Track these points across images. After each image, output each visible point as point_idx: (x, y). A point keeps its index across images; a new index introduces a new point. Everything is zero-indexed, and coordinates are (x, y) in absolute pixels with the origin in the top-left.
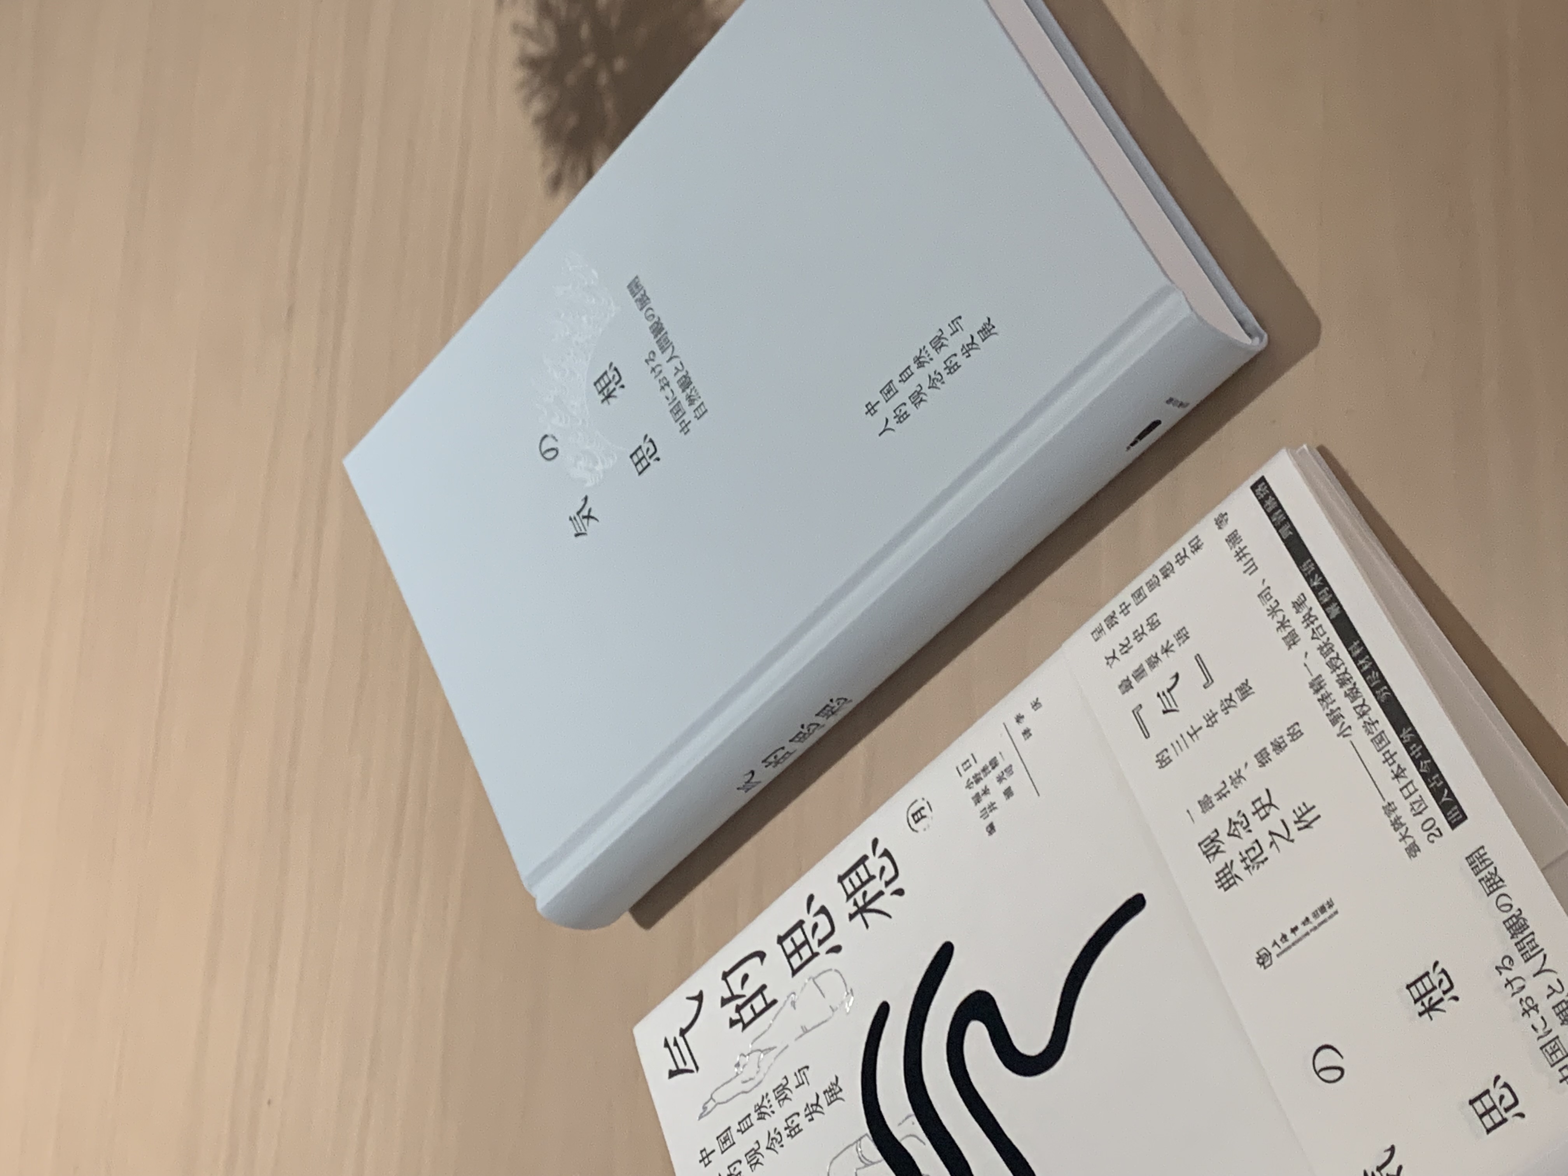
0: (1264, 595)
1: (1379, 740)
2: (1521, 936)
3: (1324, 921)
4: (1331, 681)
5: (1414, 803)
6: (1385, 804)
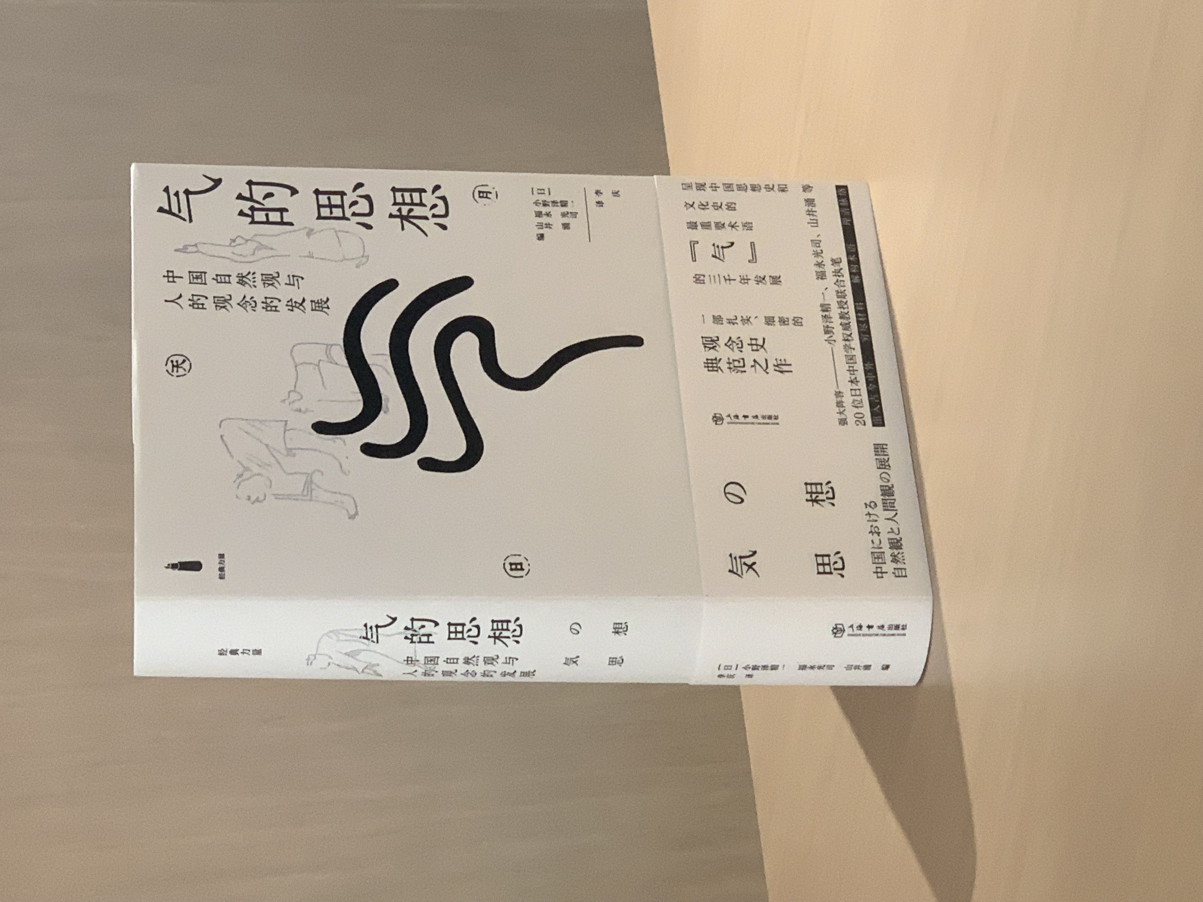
0: (816, 243)
1: (851, 359)
2: (887, 498)
3: (768, 424)
4: (835, 312)
5: (857, 401)
6: (837, 390)
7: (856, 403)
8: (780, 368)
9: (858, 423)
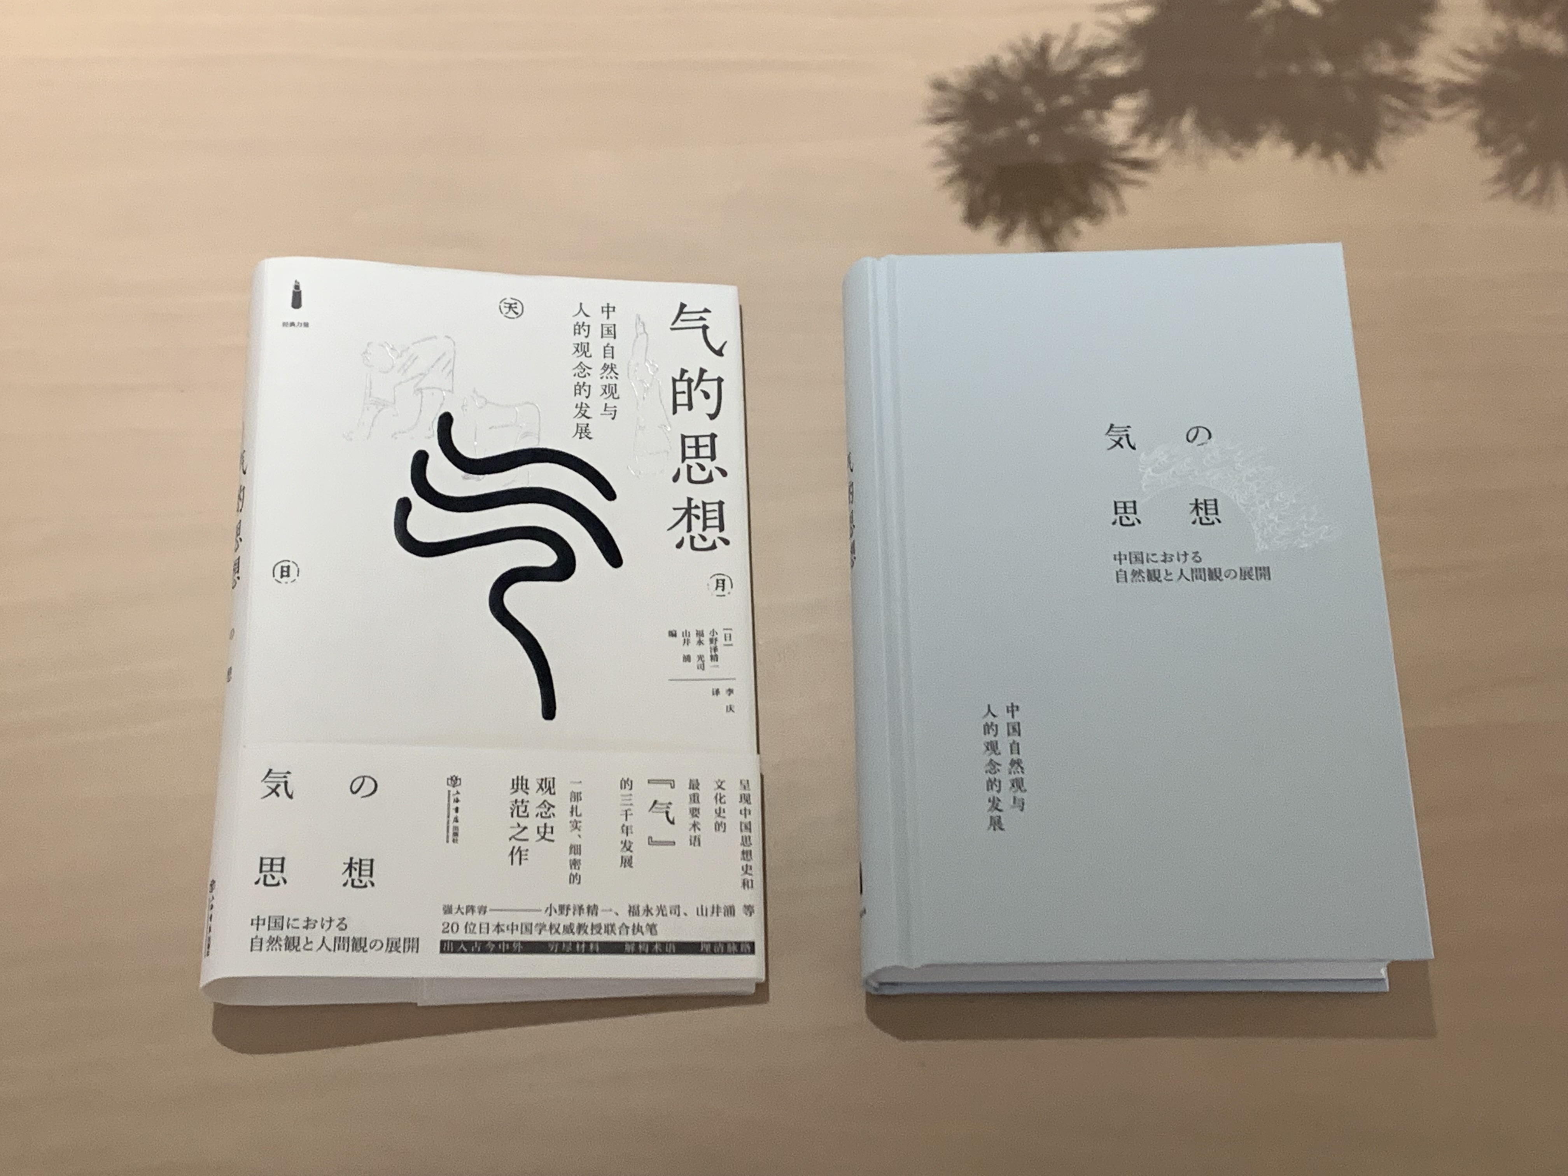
0: (676, 910)
1: (528, 928)
2: (351, 943)
3: (448, 831)
4: (588, 920)
5: (474, 928)
6: (488, 909)
7: (472, 927)
8: (516, 854)
9: (446, 925)
